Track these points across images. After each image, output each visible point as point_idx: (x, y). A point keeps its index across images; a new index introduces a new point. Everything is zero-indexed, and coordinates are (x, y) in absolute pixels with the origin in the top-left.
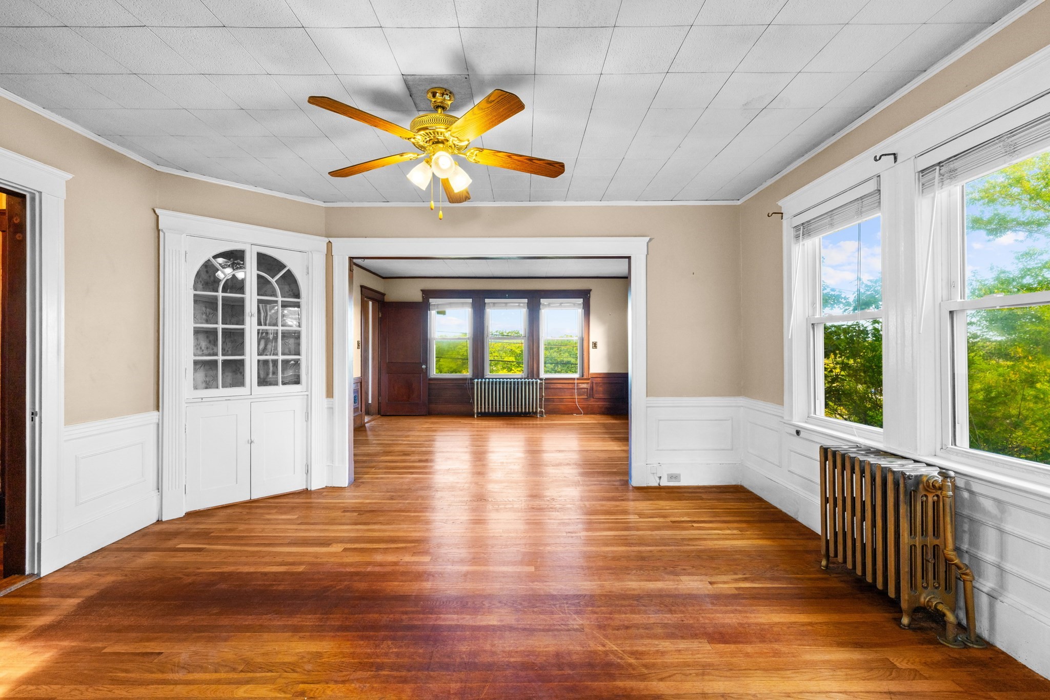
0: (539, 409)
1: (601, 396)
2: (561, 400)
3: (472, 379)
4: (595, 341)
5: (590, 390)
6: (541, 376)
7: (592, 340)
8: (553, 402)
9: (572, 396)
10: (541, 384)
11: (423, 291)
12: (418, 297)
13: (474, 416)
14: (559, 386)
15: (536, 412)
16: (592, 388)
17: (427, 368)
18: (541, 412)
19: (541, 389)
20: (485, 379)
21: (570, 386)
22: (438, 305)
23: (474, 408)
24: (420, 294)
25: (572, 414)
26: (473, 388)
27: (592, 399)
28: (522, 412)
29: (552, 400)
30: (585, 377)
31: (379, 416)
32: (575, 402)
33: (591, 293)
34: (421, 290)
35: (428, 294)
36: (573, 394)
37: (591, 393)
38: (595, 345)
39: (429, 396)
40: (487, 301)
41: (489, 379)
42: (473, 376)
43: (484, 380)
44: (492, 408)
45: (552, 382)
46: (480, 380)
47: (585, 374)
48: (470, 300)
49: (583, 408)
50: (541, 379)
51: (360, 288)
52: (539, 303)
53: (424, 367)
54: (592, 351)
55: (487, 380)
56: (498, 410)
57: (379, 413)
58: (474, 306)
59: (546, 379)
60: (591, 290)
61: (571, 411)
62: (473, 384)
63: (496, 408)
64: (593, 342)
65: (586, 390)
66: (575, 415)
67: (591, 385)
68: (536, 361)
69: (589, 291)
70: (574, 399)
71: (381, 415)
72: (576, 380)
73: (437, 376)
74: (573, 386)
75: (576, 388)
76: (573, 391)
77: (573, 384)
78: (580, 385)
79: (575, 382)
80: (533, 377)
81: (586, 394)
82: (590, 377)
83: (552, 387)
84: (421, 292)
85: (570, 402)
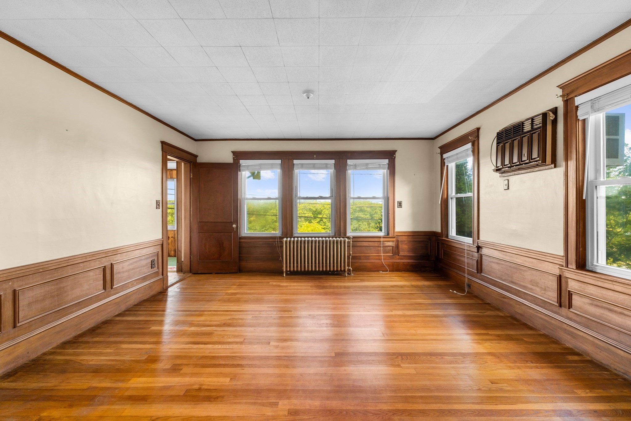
0: (347, 268)
1: (406, 254)
2: (367, 258)
3: (281, 238)
4: (400, 200)
5: (395, 248)
6: (348, 234)
7: (397, 199)
8: (360, 259)
9: (378, 253)
10: (349, 242)
11: (234, 153)
12: (229, 159)
13: (283, 274)
14: (365, 244)
15: (344, 270)
16: (397, 246)
17: (237, 227)
18: (349, 270)
19: (349, 246)
20: (294, 238)
21: (376, 244)
22: (248, 166)
23: (283, 266)
24: (231, 156)
25: (378, 271)
26: (282, 247)
27: (397, 257)
28: (330, 271)
29: (359, 258)
30: (390, 235)
31: (190, 274)
32: (381, 260)
33: (397, 155)
34: (232, 152)
35: (238, 155)
36: (379, 251)
37: (396, 250)
38: (400, 205)
39: (240, 254)
40: (295, 162)
41: (298, 237)
42: (282, 235)
43: (292, 239)
44: (301, 266)
45: (359, 240)
46: (289, 239)
47: (390, 232)
48: (279, 162)
49: (389, 266)
50: (348, 238)
51: (160, 145)
52: (346, 164)
53: (234, 226)
54: (397, 210)
55: (296, 239)
56: (307, 269)
57: (190, 271)
58: (283, 166)
59: (354, 237)
60: (396, 151)
61: (376, 269)
62: (282, 242)
63: (305, 266)
64: (398, 202)
65: (392, 248)
66: (381, 272)
67: (396, 243)
68: (343, 220)
69: (394, 152)
70: (380, 257)
71: (192, 273)
72: (382, 238)
73: (247, 234)
74: (379, 244)
75: (382, 246)
76: (379, 249)
77: (379, 242)
78: (386, 243)
79: (380, 240)
80: (340, 236)
81: (391, 252)
82: (395, 235)
83: (358, 245)
84: (232, 154)
85: (377, 259)
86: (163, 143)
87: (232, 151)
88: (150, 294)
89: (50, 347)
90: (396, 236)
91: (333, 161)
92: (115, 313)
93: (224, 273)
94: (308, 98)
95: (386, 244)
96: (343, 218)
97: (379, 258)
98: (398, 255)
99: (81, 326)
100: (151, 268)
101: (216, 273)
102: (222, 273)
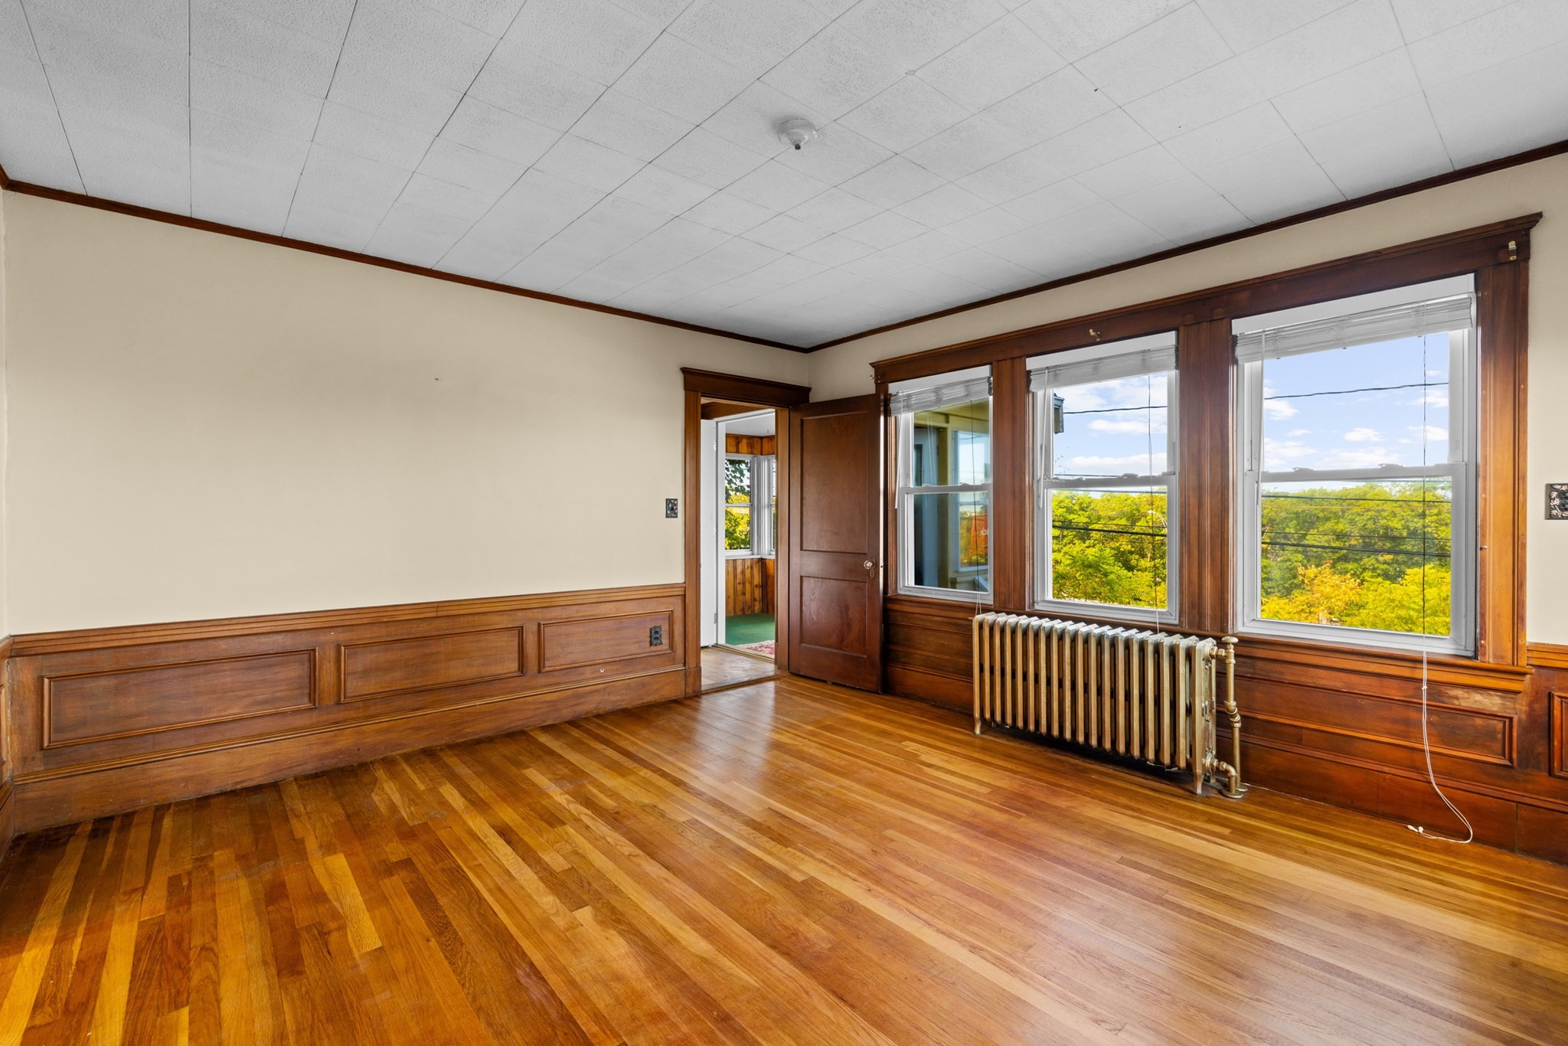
0: (1209, 758)
2: (1342, 745)
4: (1559, 480)
5: (1526, 730)
6: (1245, 627)
8: (1299, 741)
9: (1405, 737)
11: (877, 366)
12: (863, 383)
13: (976, 725)
14: (1325, 679)
15: (1190, 766)
16: (1542, 724)
17: (877, 568)
21: (1394, 691)
22: (910, 396)
23: (974, 704)
25: (1404, 820)
27: (1541, 780)
28: (1129, 755)
29: (1288, 736)
30: (1490, 660)
32: (1421, 770)
33: (1539, 237)
34: (873, 365)
35: (889, 371)
36: (1410, 728)
37: (1532, 745)
38: (1559, 503)
40: (1032, 363)
42: (994, 601)
44: (1025, 714)
45: (1288, 657)
47: (1489, 643)
48: (985, 370)
49: (1472, 811)
51: (679, 380)
52: (1227, 337)
53: (867, 565)
55: (1011, 619)
56: (1044, 729)
57: (788, 667)
58: (997, 385)
60: (1535, 219)
61: (1390, 806)
63: (1037, 717)
64: (1550, 487)
65: (1501, 725)
66: (1421, 829)
67: (1536, 706)
68: (1213, 566)
69: (1522, 228)
70: (1417, 756)
71: (791, 673)
72: (1425, 666)
73: (910, 591)
74: (1411, 692)
75: (1425, 702)
76: (1412, 714)
77: (1411, 685)
78: (1459, 692)
79: (1416, 674)
80: (1200, 628)
81: (1498, 746)
82: (1523, 662)
83: (1289, 678)
84: (874, 369)
85: (1394, 763)
86: (685, 371)
87: (871, 364)
88: (642, 699)
89: (399, 750)
90: (1528, 669)
91: (1169, 339)
92: (544, 721)
93: (849, 687)
94: (798, 147)
95: (1457, 698)
96: (1213, 560)
97: (1413, 760)
98: (1551, 773)
99: (463, 729)
100: (651, 645)
101: (834, 684)
102: (844, 686)
